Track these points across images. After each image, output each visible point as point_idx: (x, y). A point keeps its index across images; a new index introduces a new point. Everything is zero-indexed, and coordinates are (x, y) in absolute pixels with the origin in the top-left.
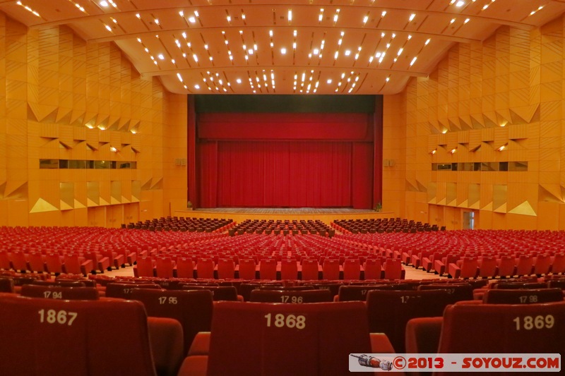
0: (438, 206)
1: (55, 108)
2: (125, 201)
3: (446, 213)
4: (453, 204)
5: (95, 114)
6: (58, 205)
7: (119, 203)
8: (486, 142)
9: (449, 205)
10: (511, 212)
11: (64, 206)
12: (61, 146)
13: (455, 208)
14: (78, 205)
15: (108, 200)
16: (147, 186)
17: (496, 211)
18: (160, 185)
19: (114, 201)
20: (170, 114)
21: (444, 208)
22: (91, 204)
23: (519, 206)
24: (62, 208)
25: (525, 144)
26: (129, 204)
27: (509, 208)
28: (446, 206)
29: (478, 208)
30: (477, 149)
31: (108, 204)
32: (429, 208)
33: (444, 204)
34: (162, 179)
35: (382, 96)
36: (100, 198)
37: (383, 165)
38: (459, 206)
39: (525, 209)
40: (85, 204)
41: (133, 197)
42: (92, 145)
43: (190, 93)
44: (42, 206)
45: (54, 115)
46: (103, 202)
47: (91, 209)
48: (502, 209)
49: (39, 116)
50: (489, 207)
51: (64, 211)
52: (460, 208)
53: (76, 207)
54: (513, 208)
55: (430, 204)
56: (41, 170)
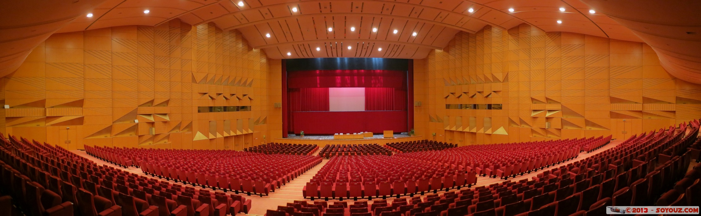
0: (451, 131)
1: (206, 74)
2: (245, 132)
3: (456, 135)
4: (460, 129)
5: (229, 76)
6: (208, 136)
7: (242, 134)
8: (479, 92)
9: (457, 130)
10: (494, 133)
11: (211, 136)
12: (210, 98)
13: (461, 132)
14: (219, 136)
15: (235, 132)
16: (257, 122)
17: (486, 133)
18: (265, 121)
19: (239, 133)
20: (270, 73)
21: (455, 133)
22: (226, 135)
23: (498, 130)
24: (210, 138)
25: (500, 94)
26: (247, 134)
27: (493, 131)
28: (456, 131)
29: (476, 132)
30: (473, 96)
31: (235, 135)
32: (445, 132)
33: (455, 130)
34: (266, 117)
35: (412, 60)
36: (231, 131)
37: (414, 105)
38: (464, 131)
39: (501, 131)
40: (222, 135)
41: (249, 130)
42: (226, 96)
43: (283, 58)
44: (199, 136)
45: (206, 78)
46: (232, 134)
47: (226, 138)
48: (489, 132)
49: (198, 79)
50: (481, 131)
51: (211, 140)
52: (464, 132)
53: (218, 137)
54: (495, 131)
55: (445, 130)
56: (199, 113)
